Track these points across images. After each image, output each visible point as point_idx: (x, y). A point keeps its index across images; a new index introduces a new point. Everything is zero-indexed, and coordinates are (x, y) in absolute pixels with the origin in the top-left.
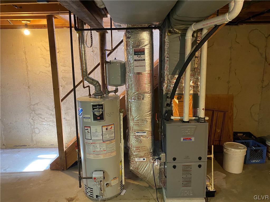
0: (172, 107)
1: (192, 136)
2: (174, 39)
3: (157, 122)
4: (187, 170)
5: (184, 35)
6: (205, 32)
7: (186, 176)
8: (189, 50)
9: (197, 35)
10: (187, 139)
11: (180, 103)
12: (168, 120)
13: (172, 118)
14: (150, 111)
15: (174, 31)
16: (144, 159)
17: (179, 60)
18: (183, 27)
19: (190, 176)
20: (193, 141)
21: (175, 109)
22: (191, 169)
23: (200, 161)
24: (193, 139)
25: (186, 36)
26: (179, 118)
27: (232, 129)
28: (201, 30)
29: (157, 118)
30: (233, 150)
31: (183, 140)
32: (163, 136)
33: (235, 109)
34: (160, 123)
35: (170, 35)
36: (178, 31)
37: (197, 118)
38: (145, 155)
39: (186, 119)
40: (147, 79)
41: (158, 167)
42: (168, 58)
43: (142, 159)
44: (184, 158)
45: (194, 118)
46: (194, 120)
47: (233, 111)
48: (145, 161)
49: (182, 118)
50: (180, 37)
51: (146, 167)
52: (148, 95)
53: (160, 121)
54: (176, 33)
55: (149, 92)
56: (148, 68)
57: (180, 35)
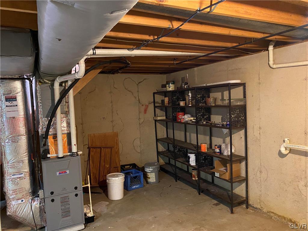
0: (48, 146)
1: (67, 169)
2: (45, 88)
3: (34, 161)
4: (65, 201)
5: (52, 85)
6: (70, 83)
7: (65, 207)
8: (57, 97)
9: (65, 85)
10: (62, 172)
11: (56, 142)
12: (45, 159)
13: (49, 156)
14: (26, 153)
15: (44, 81)
16: (22, 201)
17: (52, 105)
18: (52, 78)
19: (68, 206)
20: (68, 174)
21: (52, 148)
22: (69, 199)
23: (76, 190)
24: (68, 172)
25: (54, 86)
26: (56, 155)
27: (119, 163)
28: (67, 81)
29: (33, 158)
30: (114, 179)
31: (59, 174)
32: (40, 174)
33: (120, 145)
34: (37, 162)
35: (41, 85)
36: (47, 81)
37: (71, 153)
38: (23, 196)
39: (61, 155)
40: (21, 123)
41: (38, 206)
42: (41, 104)
43: (20, 201)
44: (62, 191)
45: (69, 154)
46: (70, 155)
47: (118, 146)
48: (23, 203)
49: (57, 155)
50: (50, 86)
51: (25, 208)
52: (24, 137)
53: (36, 160)
54: (46, 83)
55: (24, 134)
56: (22, 113)
57: (50, 84)
